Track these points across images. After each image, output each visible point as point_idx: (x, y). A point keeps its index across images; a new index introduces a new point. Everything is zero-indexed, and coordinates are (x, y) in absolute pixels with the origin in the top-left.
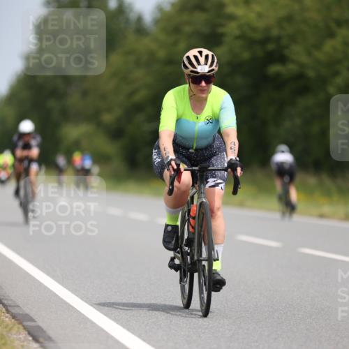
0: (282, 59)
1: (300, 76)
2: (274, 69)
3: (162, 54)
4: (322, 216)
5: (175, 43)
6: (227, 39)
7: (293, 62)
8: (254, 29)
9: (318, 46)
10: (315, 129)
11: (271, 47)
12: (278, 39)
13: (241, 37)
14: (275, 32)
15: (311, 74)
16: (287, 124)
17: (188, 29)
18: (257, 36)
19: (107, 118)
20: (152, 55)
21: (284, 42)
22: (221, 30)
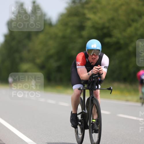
0: (110, 36)
1: (117, 43)
3: (60, 34)
4: (127, 101)
5: (66, 30)
7: (115, 37)
9: (124, 30)
10: (124, 64)
11: (105, 31)
12: (108, 28)
13: (93, 27)
14: (107, 25)
15: (122, 42)
17: (71, 24)
19: (38, 61)
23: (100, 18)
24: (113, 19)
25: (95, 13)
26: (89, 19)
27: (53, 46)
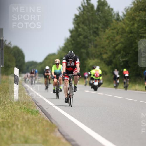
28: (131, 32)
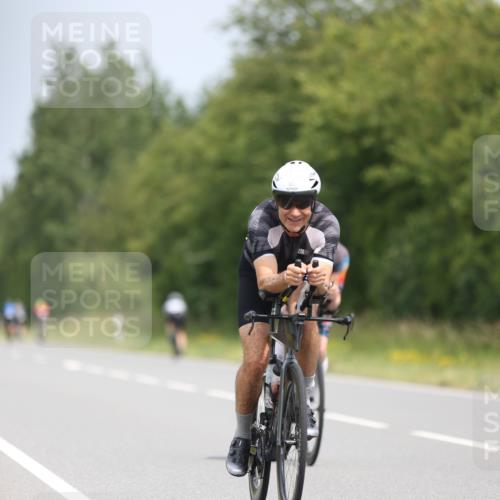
0: (386, 160)
1: (410, 184)
2: (374, 173)
3: (212, 153)
4: (444, 384)
5: (232, 138)
6: (305, 131)
7: (400, 163)
8: (343, 117)
9: (435, 140)
10: (433, 258)
11: (368, 142)
12: (379, 130)
13: (326, 127)
14: (374, 121)
15: (426, 179)
16: (393, 252)
17: (247, 117)
18: (350, 126)
20: (198, 154)
21: (388, 134)
22: (296, 118)
23: (352, 97)
24: (394, 101)
25: (333, 80)
26: (311, 100)
27: (186, 195)
28: (224, 164)
